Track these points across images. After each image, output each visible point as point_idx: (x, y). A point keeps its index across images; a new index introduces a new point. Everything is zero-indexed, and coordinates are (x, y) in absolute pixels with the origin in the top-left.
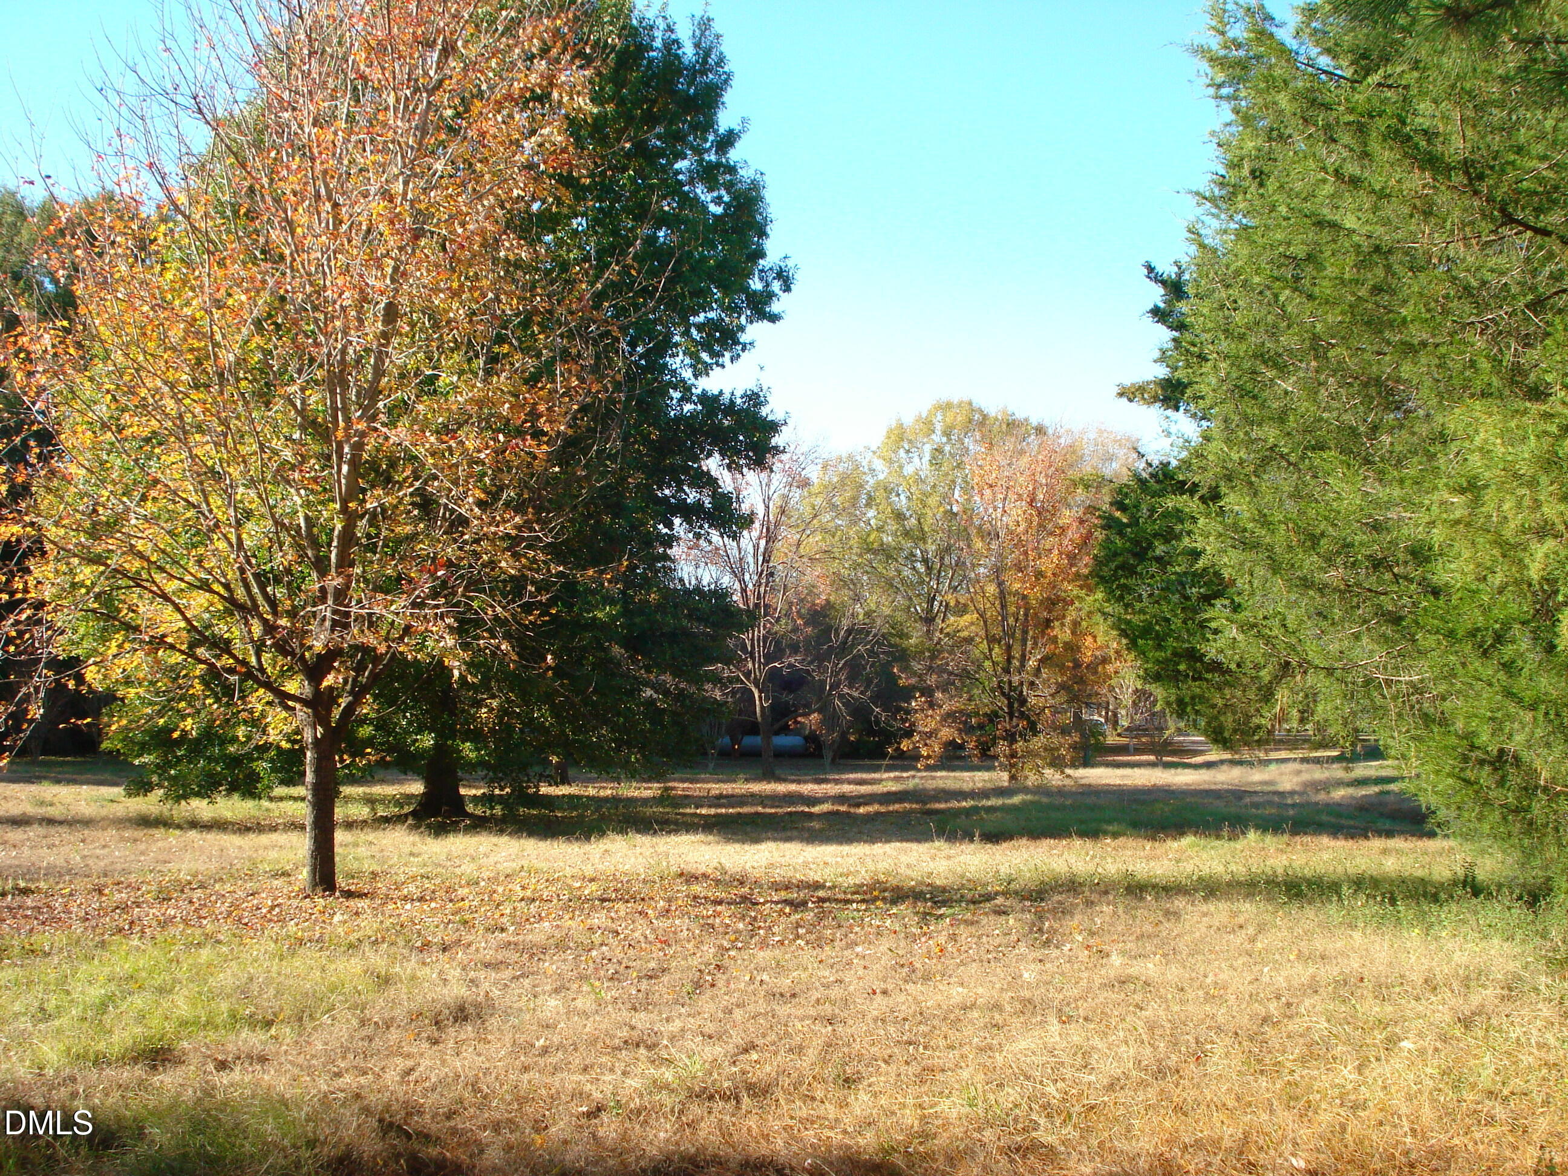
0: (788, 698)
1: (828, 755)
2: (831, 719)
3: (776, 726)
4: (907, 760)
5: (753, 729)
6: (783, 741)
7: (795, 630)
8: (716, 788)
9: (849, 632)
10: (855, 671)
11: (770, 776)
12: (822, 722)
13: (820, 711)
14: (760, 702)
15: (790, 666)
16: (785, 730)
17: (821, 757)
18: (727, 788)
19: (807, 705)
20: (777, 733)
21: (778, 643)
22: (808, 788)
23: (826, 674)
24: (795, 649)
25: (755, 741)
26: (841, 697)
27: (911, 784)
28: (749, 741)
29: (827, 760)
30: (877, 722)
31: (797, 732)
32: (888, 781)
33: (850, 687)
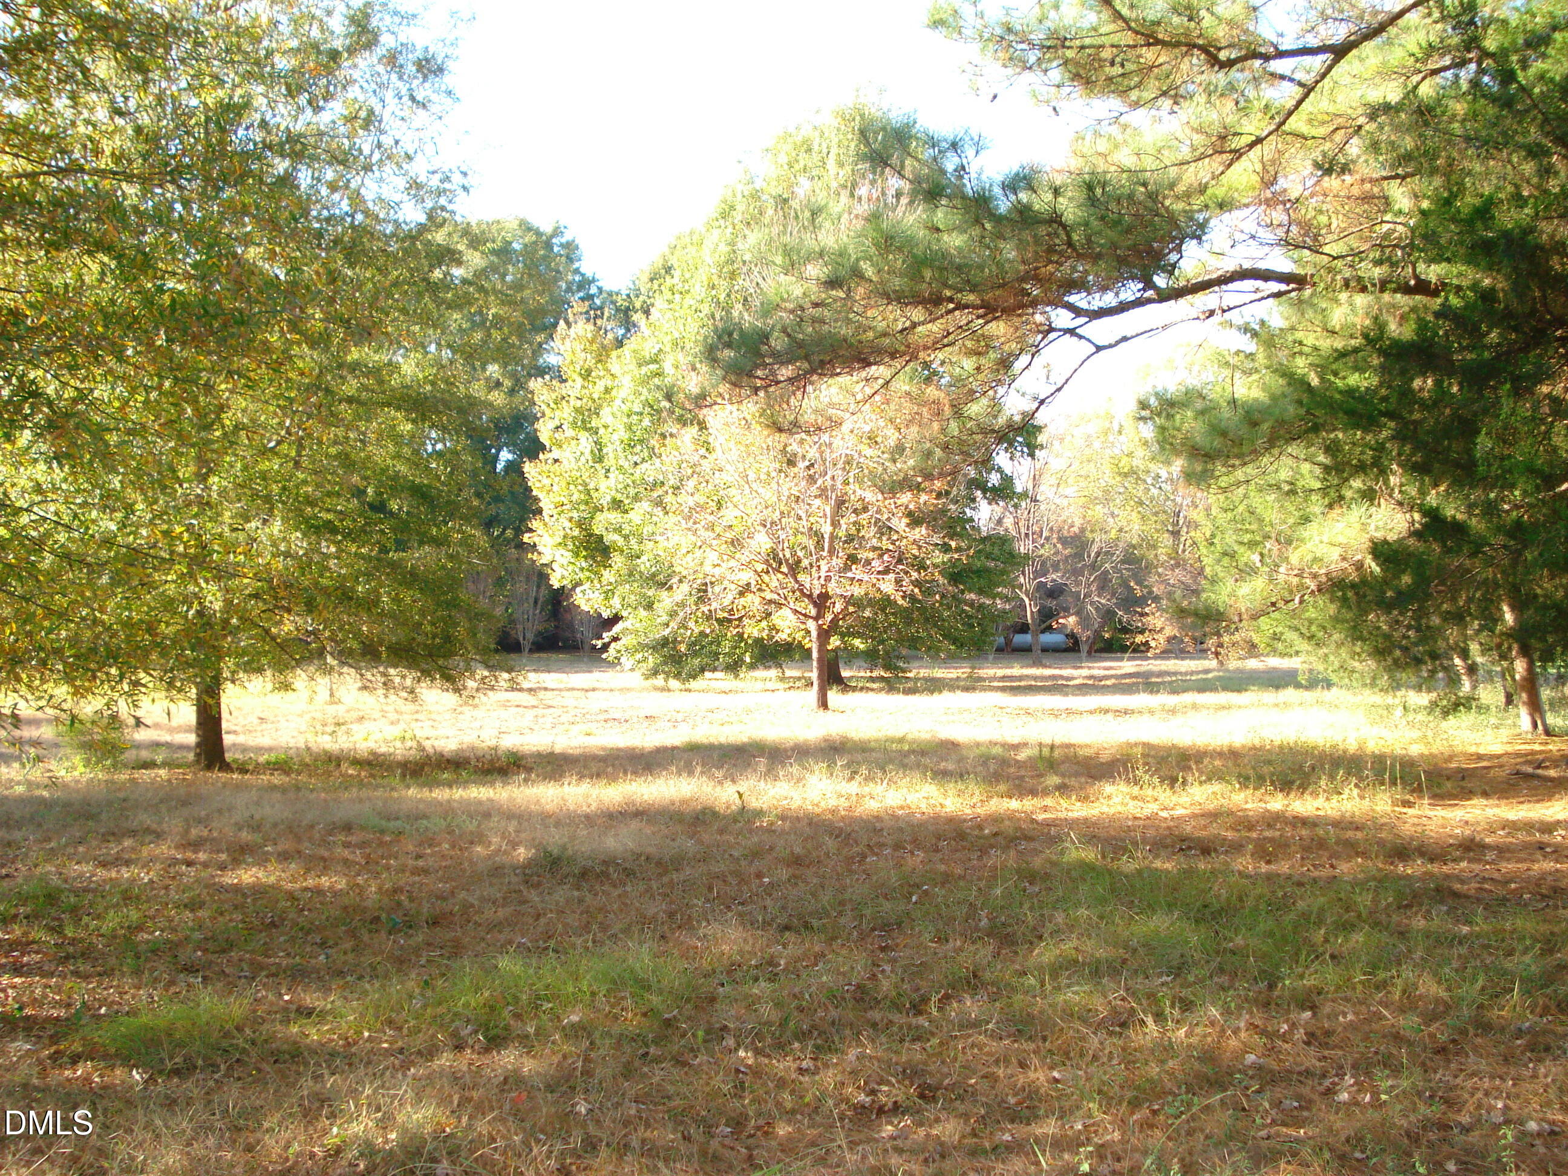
0: (1052, 604)
1: (1084, 648)
2: (1084, 620)
3: (1043, 626)
4: (1141, 650)
5: (1024, 628)
6: (1047, 638)
7: (1057, 553)
8: (1000, 673)
9: (1098, 554)
10: (1104, 582)
11: (1038, 663)
12: (1078, 623)
13: (1077, 614)
14: (1031, 610)
15: (1053, 580)
16: (1049, 628)
17: (1079, 651)
18: (1008, 672)
19: (1066, 610)
20: (1043, 632)
21: (1043, 564)
22: (1066, 672)
23: (1084, 586)
24: (1056, 567)
25: (1027, 638)
26: (1092, 603)
27: (1143, 669)
28: (1019, 639)
29: (1084, 654)
30: (1120, 622)
31: (1059, 631)
32: (1127, 666)
33: (1099, 596)
